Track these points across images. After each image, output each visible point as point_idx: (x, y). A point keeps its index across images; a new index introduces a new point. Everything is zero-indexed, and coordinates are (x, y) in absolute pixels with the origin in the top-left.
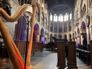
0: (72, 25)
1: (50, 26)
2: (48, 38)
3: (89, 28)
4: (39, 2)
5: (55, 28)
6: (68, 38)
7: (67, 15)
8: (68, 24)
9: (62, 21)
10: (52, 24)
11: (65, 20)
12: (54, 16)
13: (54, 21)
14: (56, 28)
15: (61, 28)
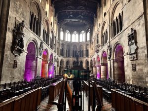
0: (90, 49)
1: (60, 48)
2: (57, 66)
3: (110, 60)
4: (48, 16)
5: (67, 51)
6: (84, 65)
7: (84, 34)
8: (84, 47)
9: (77, 41)
10: (62, 44)
11: (81, 41)
12: (66, 34)
13: (66, 40)
14: (69, 51)
15: (76, 51)
